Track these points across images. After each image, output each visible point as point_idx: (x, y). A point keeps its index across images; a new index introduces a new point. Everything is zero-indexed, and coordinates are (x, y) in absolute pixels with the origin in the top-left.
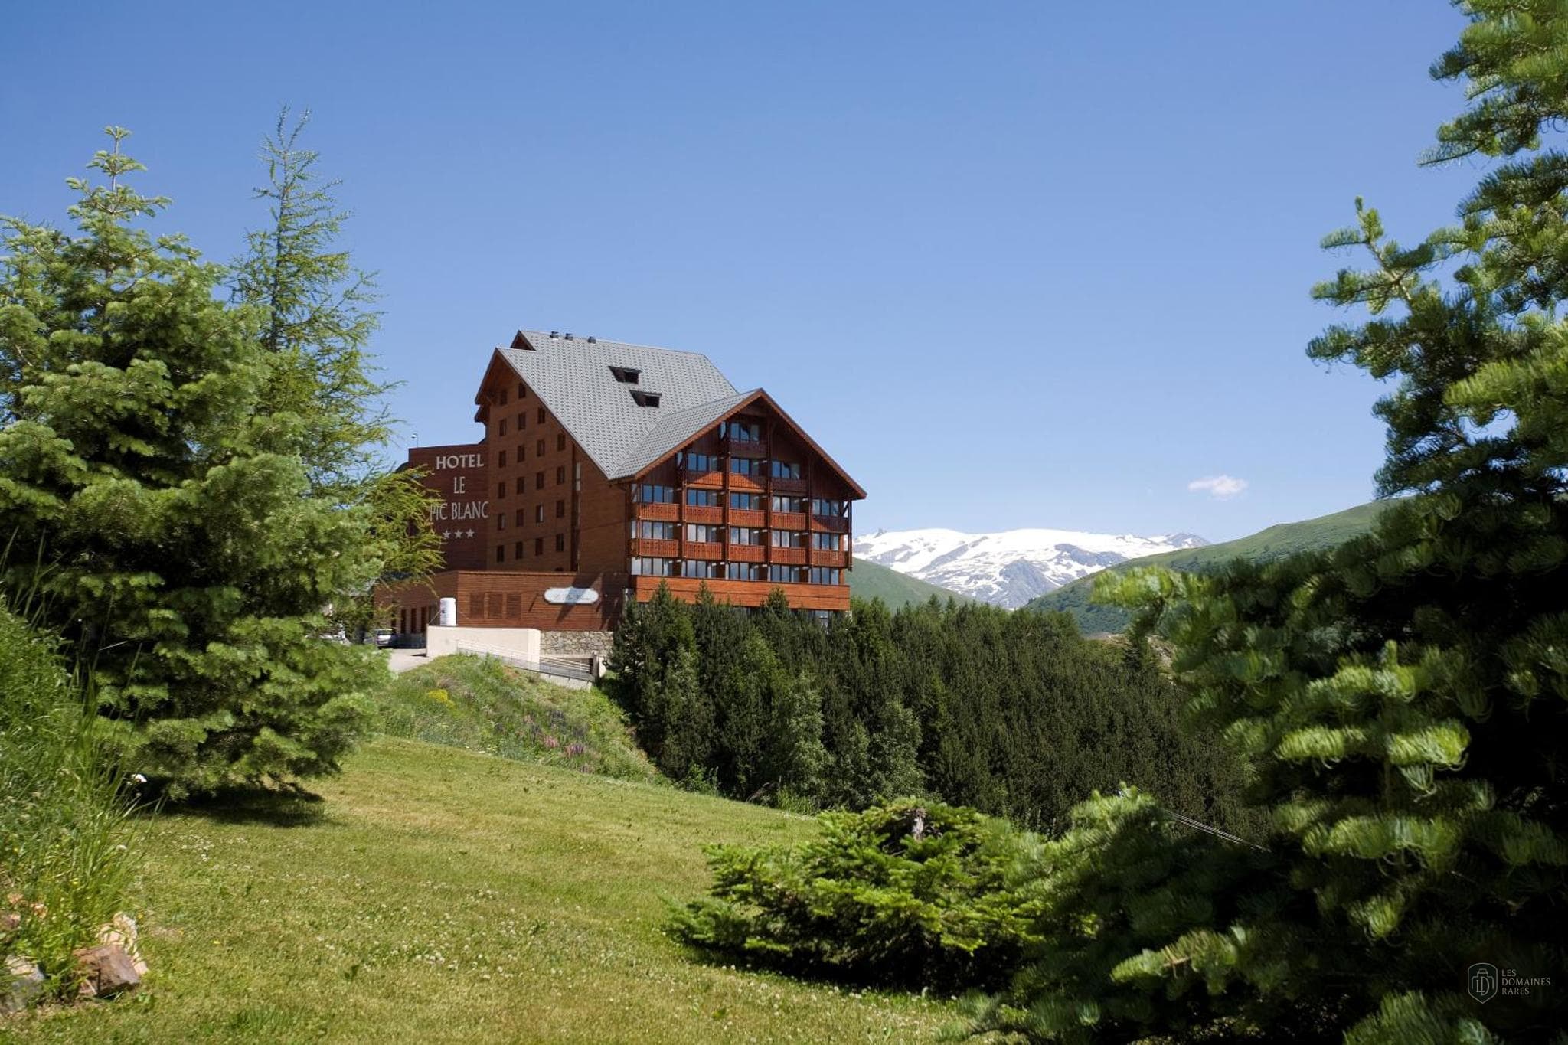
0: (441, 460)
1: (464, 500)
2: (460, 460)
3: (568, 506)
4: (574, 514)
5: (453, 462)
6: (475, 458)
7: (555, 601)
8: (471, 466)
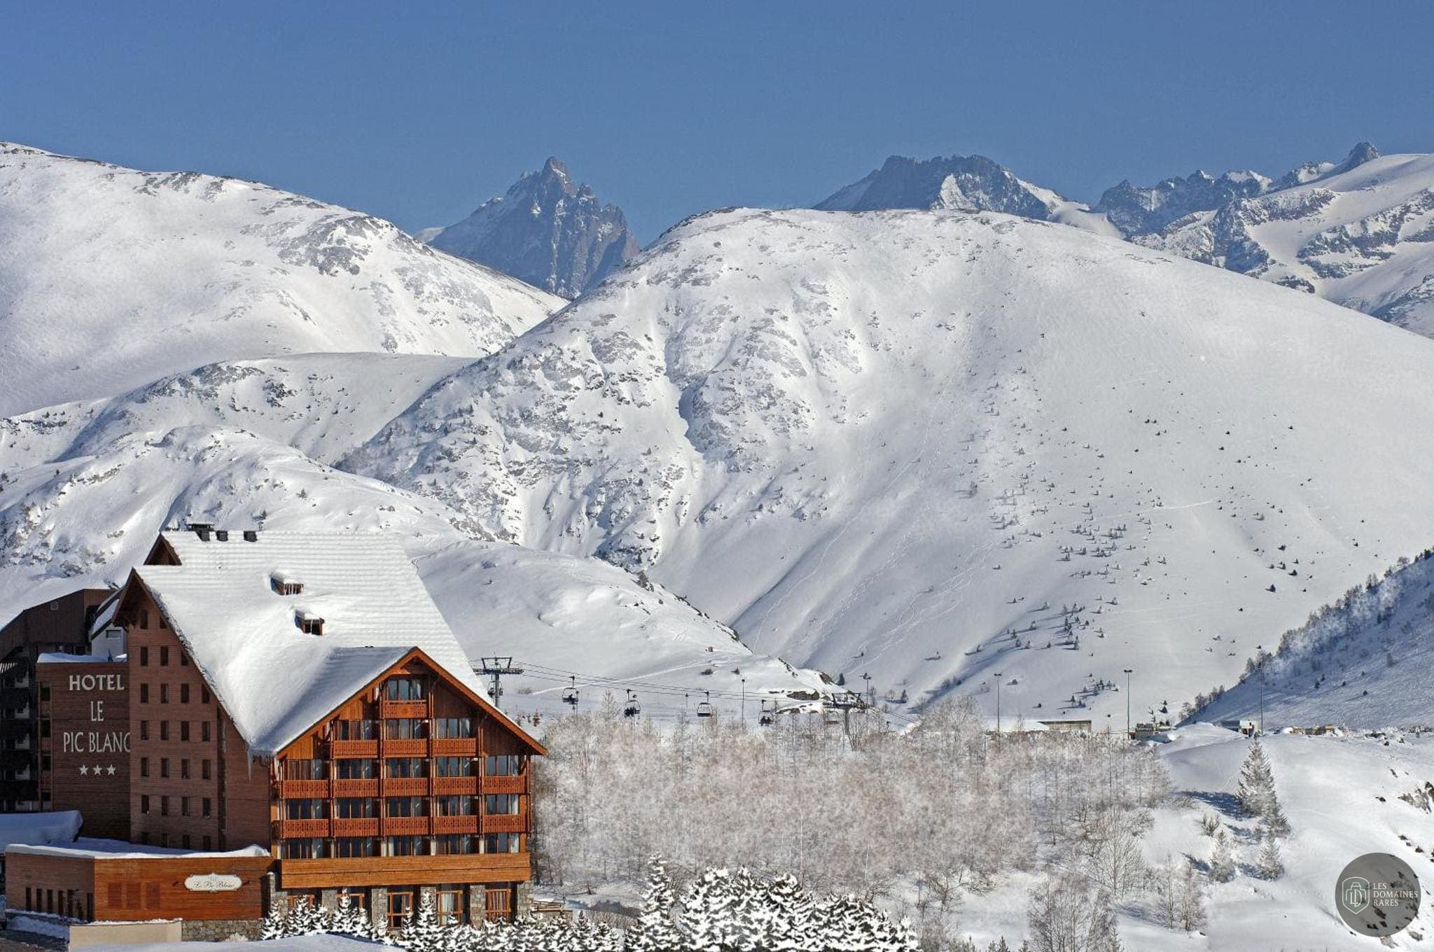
0: (75, 679)
1: (103, 729)
2: (97, 680)
3: (214, 768)
4: (221, 776)
5: (88, 682)
6: (114, 679)
7: (195, 889)
8: (109, 688)
